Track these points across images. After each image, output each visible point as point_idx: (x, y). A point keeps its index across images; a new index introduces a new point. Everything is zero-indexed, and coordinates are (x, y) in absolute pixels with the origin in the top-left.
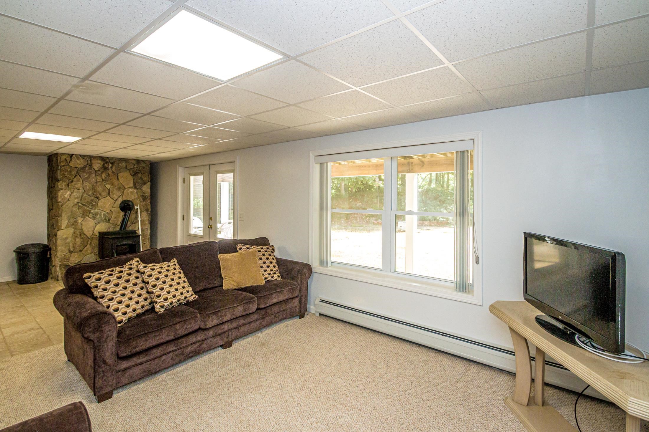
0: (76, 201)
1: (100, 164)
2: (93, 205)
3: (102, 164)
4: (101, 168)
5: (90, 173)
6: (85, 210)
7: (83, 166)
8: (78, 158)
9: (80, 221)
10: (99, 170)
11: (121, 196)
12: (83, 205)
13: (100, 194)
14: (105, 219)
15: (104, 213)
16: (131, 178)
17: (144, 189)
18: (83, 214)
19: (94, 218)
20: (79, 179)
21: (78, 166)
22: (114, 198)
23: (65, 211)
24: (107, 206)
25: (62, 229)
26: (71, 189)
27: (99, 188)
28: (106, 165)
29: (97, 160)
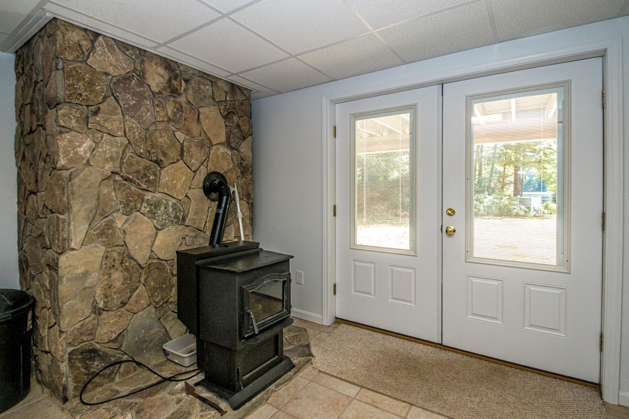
0: (109, 167)
1: (162, 76)
2: (148, 181)
3: (167, 77)
4: (165, 89)
5: (141, 97)
6: (132, 194)
7: (123, 73)
8: (110, 48)
9: (119, 224)
10: (160, 93)
11: (205, 163)
12: (126, 179)
13: (165, 154)
14: (176, 217)
15: (174, 201)
16: (222, 121)
17: (242, 150)
18: (126, 205)
19: (152, 214)
20: (116, 108)
21: (110, 70)
22: (192, 165)
23: (80, 196)
24: (179, 186)
25: (73, 249)
26: (94, 133)
27: (161, 137)
28: (175, 83)
29: (156, 64)
